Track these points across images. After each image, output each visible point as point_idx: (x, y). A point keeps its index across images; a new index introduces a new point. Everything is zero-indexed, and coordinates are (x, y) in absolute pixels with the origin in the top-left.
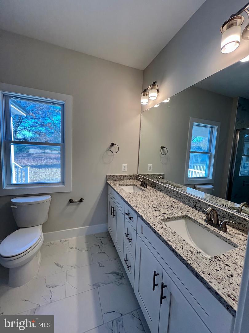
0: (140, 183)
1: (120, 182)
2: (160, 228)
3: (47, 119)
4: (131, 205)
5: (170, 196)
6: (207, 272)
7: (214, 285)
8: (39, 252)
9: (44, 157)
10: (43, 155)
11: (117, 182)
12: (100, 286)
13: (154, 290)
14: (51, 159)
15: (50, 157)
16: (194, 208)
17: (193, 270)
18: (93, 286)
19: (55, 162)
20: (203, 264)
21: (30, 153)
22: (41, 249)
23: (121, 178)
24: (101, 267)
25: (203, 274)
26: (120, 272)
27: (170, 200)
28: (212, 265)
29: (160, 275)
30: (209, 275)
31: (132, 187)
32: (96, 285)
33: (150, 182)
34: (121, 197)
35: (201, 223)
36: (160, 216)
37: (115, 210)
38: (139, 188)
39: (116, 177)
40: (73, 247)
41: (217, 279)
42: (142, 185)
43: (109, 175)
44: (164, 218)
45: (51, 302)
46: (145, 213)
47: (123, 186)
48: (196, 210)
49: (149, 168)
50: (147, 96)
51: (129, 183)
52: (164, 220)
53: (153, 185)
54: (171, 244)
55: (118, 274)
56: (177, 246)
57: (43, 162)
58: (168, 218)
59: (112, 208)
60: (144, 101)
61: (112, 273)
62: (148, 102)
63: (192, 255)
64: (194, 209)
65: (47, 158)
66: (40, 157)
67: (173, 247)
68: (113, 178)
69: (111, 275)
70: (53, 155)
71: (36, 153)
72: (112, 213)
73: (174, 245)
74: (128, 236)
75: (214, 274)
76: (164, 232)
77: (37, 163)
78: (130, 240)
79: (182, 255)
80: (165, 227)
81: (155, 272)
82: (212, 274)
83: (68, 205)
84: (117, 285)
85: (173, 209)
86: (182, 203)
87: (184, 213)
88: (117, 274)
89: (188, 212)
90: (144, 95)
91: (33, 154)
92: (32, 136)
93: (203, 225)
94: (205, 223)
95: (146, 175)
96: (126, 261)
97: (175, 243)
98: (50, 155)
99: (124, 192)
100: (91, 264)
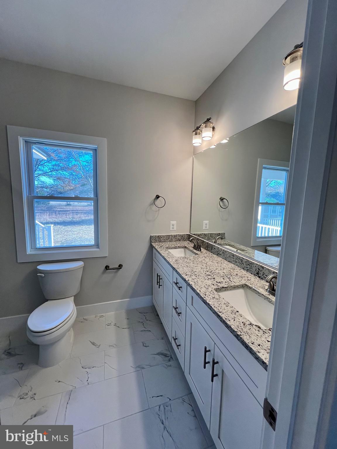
0: (193, 245)
1: (167, 244)
2: (212, 298)
3: (71, 160)
4: (180, 272)
5: (228, 261)
6: (257, 343)
7: (262, 355)
8: (72, 329)
9: (69, 211)
10: (68, 208)
11: (163, 244)
12: (144, 368)
13: (205, 368)
14: (78, 213)
15: (77, 210)
16: (256, 275)
17: (243, 341)
18: (136, 368)
19: (84, 217)
20: (254, 335)
21: (51, 206)
22: (74, 326)
23: (169, 238)
24: (146, 347)
25: (252, 345)
26: (168, 353)
27: (228, 266)
28: (265, 337)
29: (212, 352)
30: (258, 346)
31: (183, 250)
32: (139, 368)
33: (205, 243)
34: (168, 263)
35: (262, 293)
36: (213, 285)
37: (162, 279)
38: (191, 251)
39: (162, 238)
40: (110, 324)
41: (266, 349)
42: (194, 247)
43: (154, 235)
44: (218, 287)
45: (88, 384)
46: (195, 282)
47: (172, 248)
48: (258, 278)
49: (204, 226)
50: (200, 135)
51: (179, 245)
52: (218, 290)
53: (209, 248)
54: (222, 316)
55: (166, 355)
56: (229, 318)
57: (68, 217)
58: (223, 287)
59: (158, 276)
60: (196, 141)
61: (158, 354)
62: (201, 143)
63: (244, 326)
64: (257, 277)
65: (74, 212)
66: (64, 211)
67: (223, 318)
68: (159, 239)
69: (157, 356)
70: (80, 208)
71: (59, 206)
72: (158, 282)
73: (225, 316)
74: (177, 309)
75: (264, 345)
76: (216, 303)
77: (60, 219)
78: (179, 313)
79: (232, 327)
80: (218, 297)
81: (206, 348)
82: (262, 345)
83: (104, 272)
84: (165, 367)
85: (231, 277)
86: (242, 270)
87: (243, 282)
88: (164, 355)
89: (247, 281)
90: (196, 134)
91: (55, 207)
92: (53, 183)
93: (263, 295)
94: (266, 293)
95: (201, 234)
96: (175, 339)
97: (227, 314)
98: (77, 207)
99: (173, 257)
100: (133, 343)
